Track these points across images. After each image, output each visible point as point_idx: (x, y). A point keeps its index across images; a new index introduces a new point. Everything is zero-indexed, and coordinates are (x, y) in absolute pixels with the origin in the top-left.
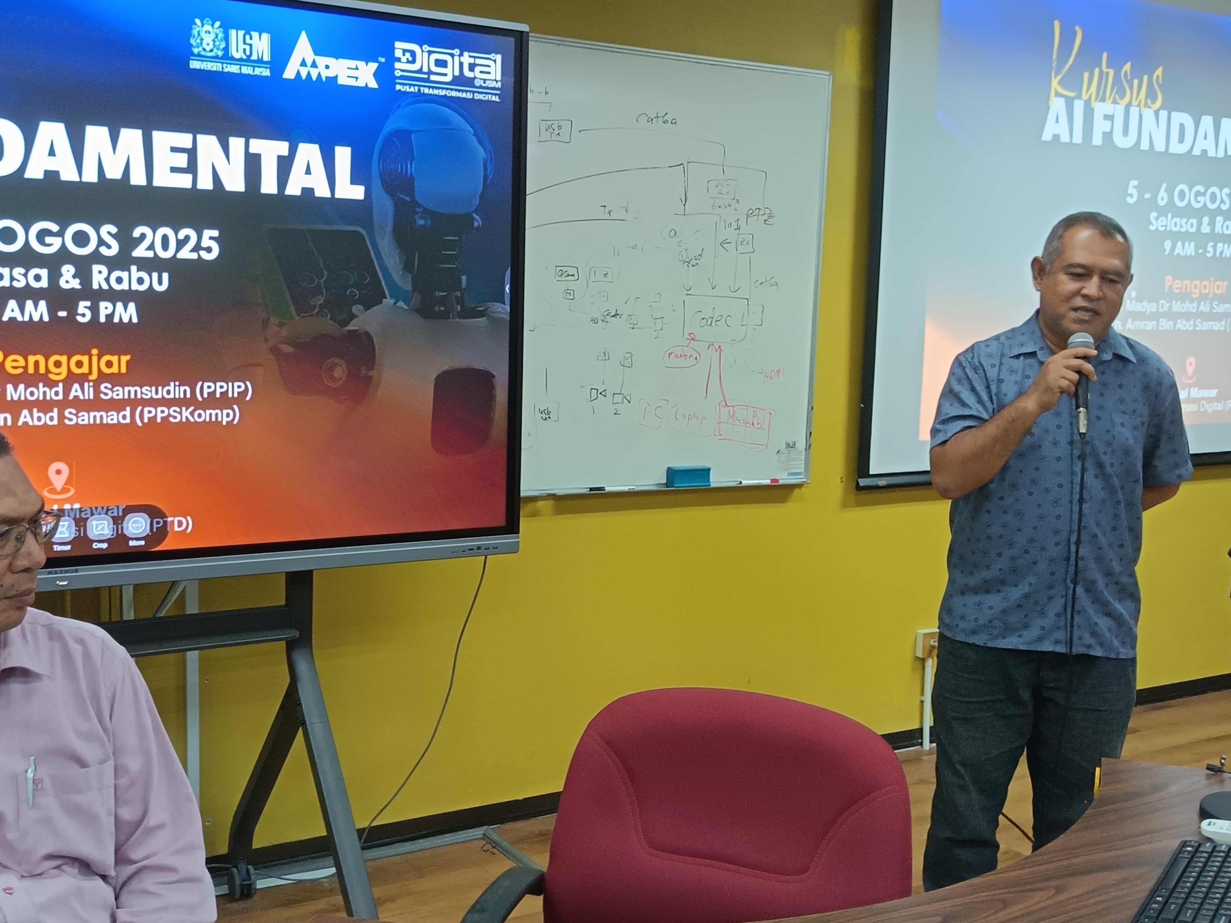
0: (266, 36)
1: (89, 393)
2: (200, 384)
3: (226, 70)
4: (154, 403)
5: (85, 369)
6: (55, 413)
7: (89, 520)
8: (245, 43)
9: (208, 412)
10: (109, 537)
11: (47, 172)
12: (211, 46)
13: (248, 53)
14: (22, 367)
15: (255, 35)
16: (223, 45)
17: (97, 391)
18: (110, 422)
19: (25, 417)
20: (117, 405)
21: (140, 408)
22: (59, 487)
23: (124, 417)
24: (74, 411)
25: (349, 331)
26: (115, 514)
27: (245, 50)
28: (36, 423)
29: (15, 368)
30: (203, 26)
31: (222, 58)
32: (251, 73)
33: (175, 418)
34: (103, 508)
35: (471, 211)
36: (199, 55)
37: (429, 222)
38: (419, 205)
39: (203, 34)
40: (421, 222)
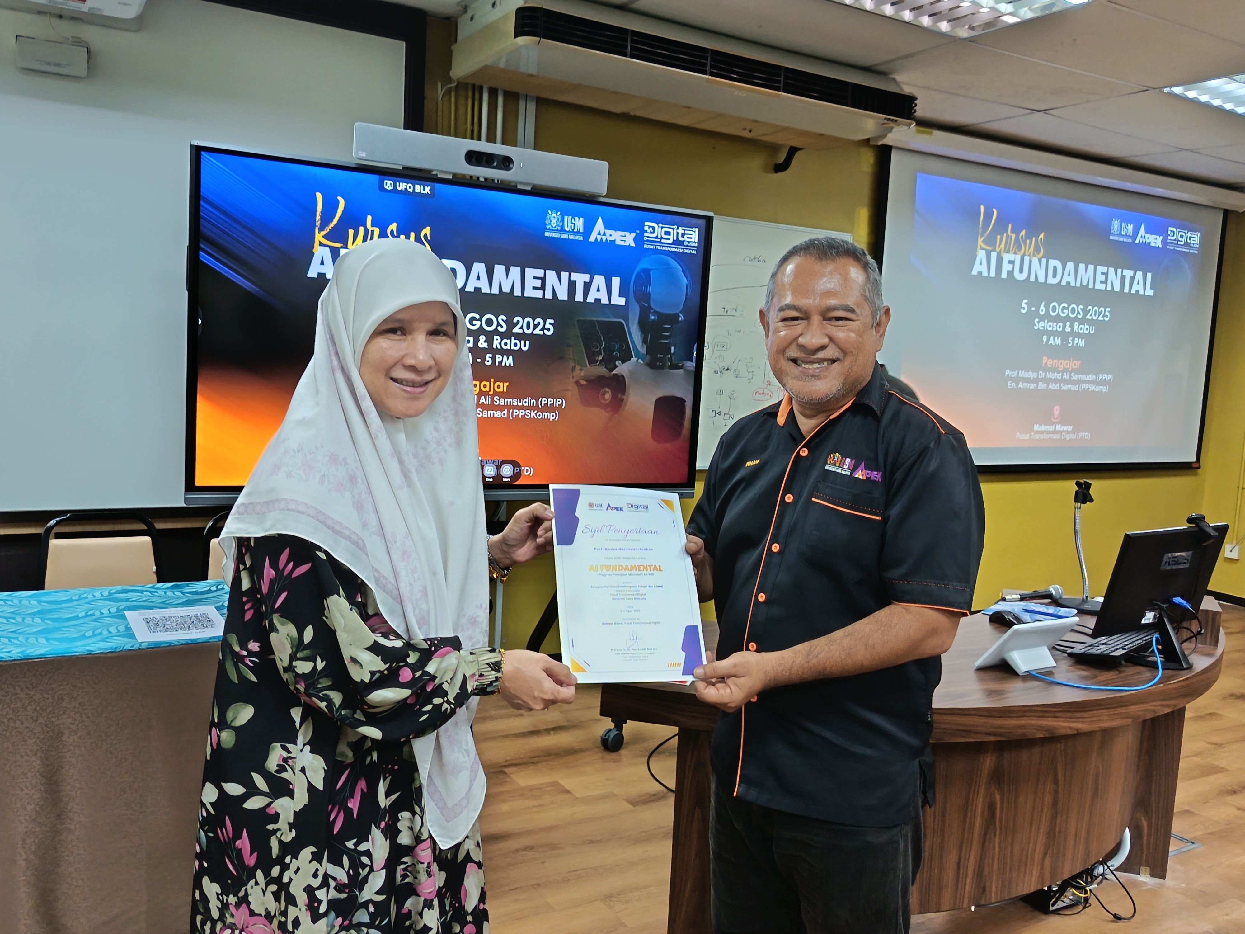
0: (581, 219)
1: (489, 402)
2: (541, 399)
3: (562, 237)
4: (519, 408)
5: (487, 389)
8: (571, 223)
9: (544, 413)
10: (493, 475)
11: (475, 288)
12: (555, 224)
13: (573, 228)
15: (577, 218)
16: (561, 224)
17: (493, 401)
18: (498, 416)
20: (501, 408)
21: (511, 411)
23: (504, 414)
25: (614, 374)
26: (497, 464)
27: (571, 226)
30: (552, 214)
31: (560, 231)
32: (574, 238)
33: (528, 416)
34: (492, 460)
35: (678, 312)
36: (549, 229)
37: (657, 318)
38: (652, 309)
39: (552, 218)
40: (653, 317)
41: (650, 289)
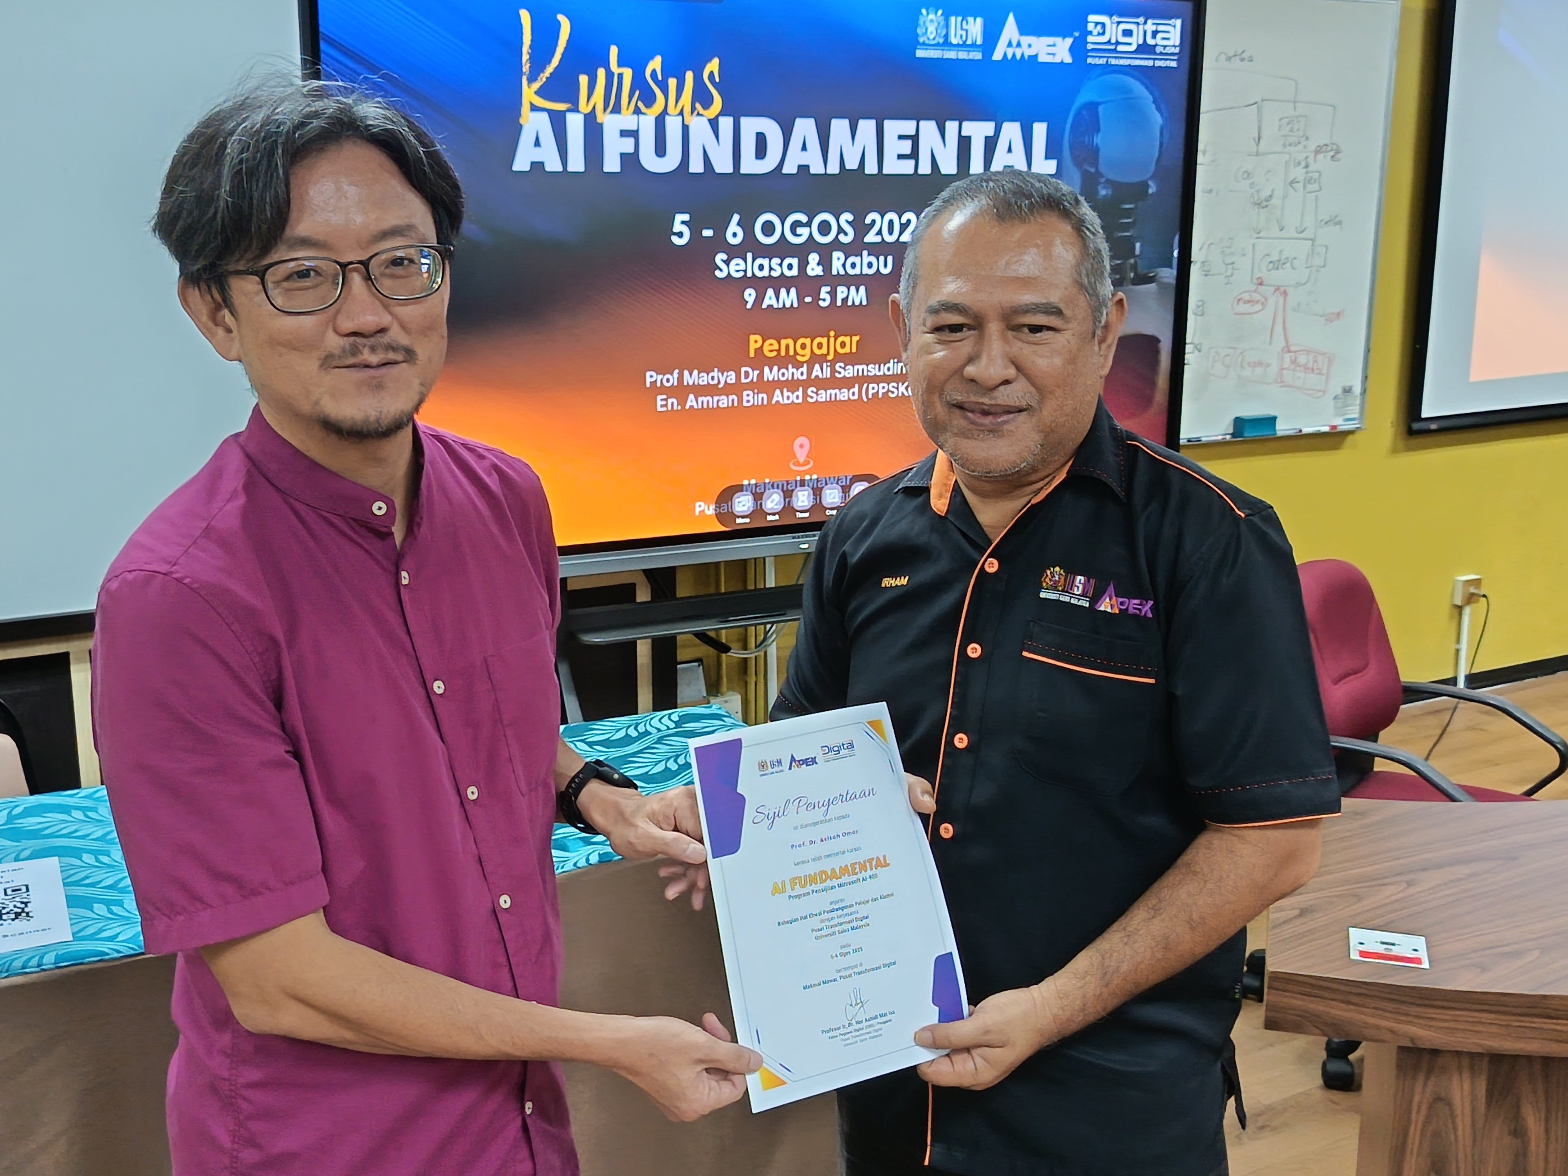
0: (979, 20)
1: (827, 373)
3: (945, 57)
4: (877, 379)
5: (824, 351)
6: (800, 393)
7: (824, 489)
8: (962, 29)
11: (799, 166)
12: (934, 34)
13: (964, 38)
14: (776, 350)
15: (971, 19)
16: (944, 33)
17: (833, 371)
18: (843, 399)
19: (777, 396)
21: (866, 385)
22: (801, 461)
23: (853, 394)
24: (814, 390)
26: (844, 484)
27: (961, 36)
28: (786, 402)
29: (771, 351)
30: (928, 14)
31: (943, 45)
32: (966, 57)
33: (893, 392)
34: (834, 477)
35: (1145, 178)
36: (924, 44)
37: (1110, 192)
38: (1102, 176)
39: (928, 24)
40: (1103, 192)
41: (1098, 140)
